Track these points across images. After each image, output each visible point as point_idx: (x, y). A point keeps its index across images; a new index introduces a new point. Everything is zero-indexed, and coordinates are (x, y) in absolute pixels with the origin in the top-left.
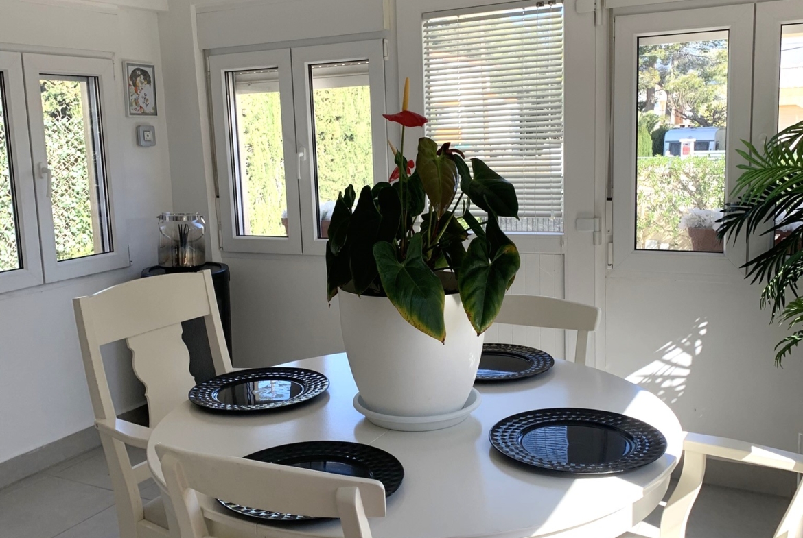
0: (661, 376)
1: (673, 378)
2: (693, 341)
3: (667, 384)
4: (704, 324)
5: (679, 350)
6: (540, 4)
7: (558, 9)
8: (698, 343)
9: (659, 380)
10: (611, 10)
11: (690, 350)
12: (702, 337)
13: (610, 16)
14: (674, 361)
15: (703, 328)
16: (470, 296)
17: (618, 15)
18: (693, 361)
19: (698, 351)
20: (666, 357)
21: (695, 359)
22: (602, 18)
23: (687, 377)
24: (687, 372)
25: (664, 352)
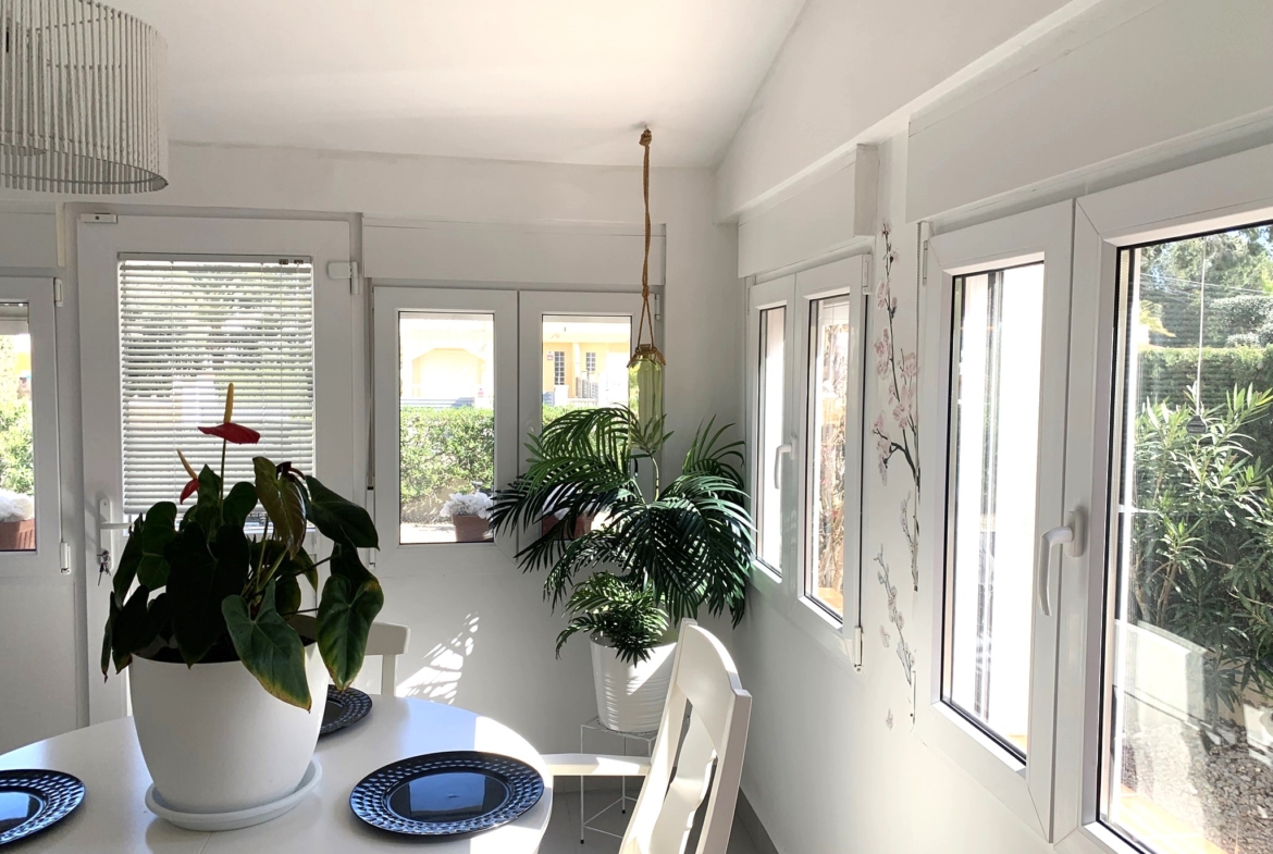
0: (430, 684)
1: (442, 684)
2: (463, 640)
3: (435, 693)
4: (476, 619)
5: (450, 652)
6: (285, 262)
7: (308, 271)
8: (469, 642)
9: (426, 691)
10: (369, 279)
11: (460, 650)
12: (472, 635)
13: (369, 285)
14: (443, 666)
15: (474, 625)
16: (331, 648)
17: (377, 286)
18: (464, 663)
19: (469, 651)
20: (434, 663)
21: (466, 659)
22: (358, 286)
23: (459, 681)
24: (459, 675)
25: (432, 658)
